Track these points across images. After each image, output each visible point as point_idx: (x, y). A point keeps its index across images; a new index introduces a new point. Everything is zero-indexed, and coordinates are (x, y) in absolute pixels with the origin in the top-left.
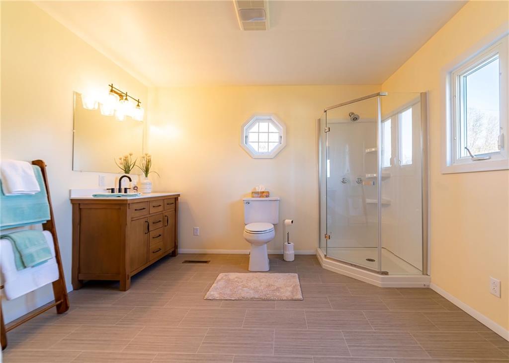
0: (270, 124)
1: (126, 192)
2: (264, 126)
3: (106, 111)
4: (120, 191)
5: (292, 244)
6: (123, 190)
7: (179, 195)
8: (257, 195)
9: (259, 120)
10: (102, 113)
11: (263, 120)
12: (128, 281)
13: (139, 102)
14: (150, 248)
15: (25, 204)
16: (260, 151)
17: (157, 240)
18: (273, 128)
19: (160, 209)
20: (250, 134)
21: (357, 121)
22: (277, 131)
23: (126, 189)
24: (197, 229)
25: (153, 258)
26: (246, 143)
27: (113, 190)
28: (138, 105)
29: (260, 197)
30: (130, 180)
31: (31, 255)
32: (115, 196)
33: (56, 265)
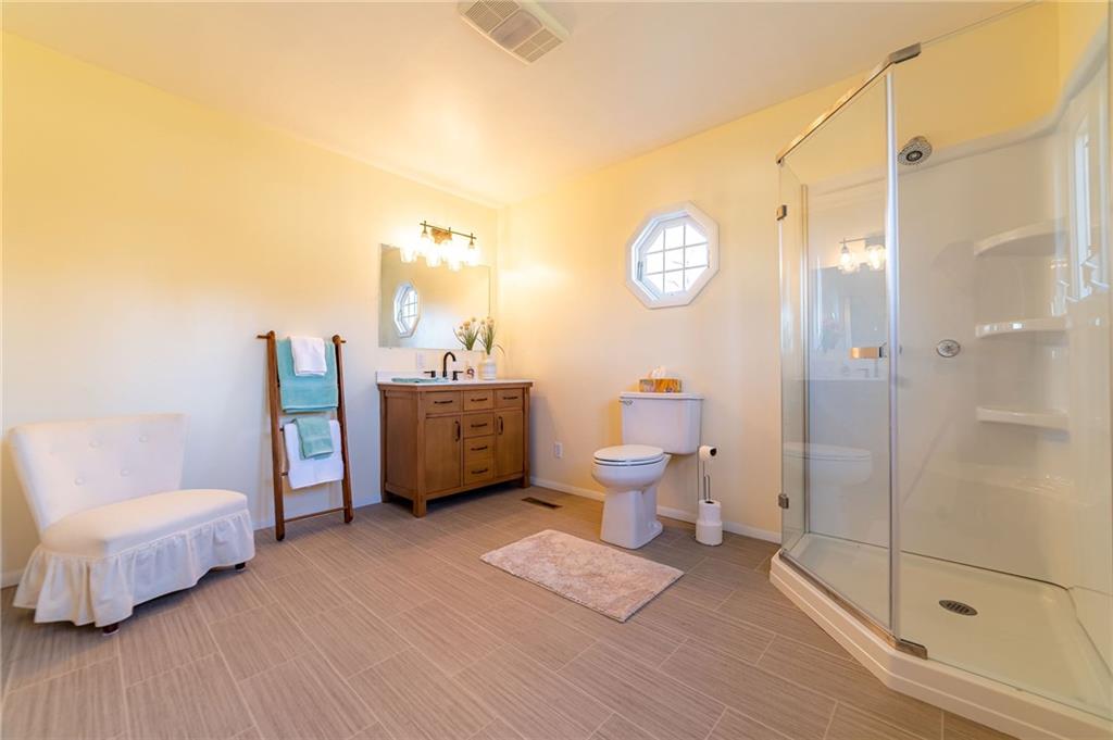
0: (688, 227)
1: (455, 378)
2: (674, 235)
3: (433, 261)
4: (445, 374)
5: (717, 504)
6: (450, 375)
7: (531, 384)
8: (648, 387)
9: (664, 224)
10: (428, 265)
11: (673, 222)
12: (422, 506)
13: (472, 237)
14: (466, 464)
15: (314, 385)
16: (666, 291)
17: (482, 454)
18: (694, 235)
19: (487, 405)
20: (648, 257)
21: (923, 163)
22: (704, 240)
23: (455, 373)
24: (558, 446)
25: (472, 482)
26: (640, 277)
27: (433, 374)
28: (472, 243)
29: (655, 391)
30: (454, 360)
31: (310, 444)
32: (441, 381)
33: (341, 462)
